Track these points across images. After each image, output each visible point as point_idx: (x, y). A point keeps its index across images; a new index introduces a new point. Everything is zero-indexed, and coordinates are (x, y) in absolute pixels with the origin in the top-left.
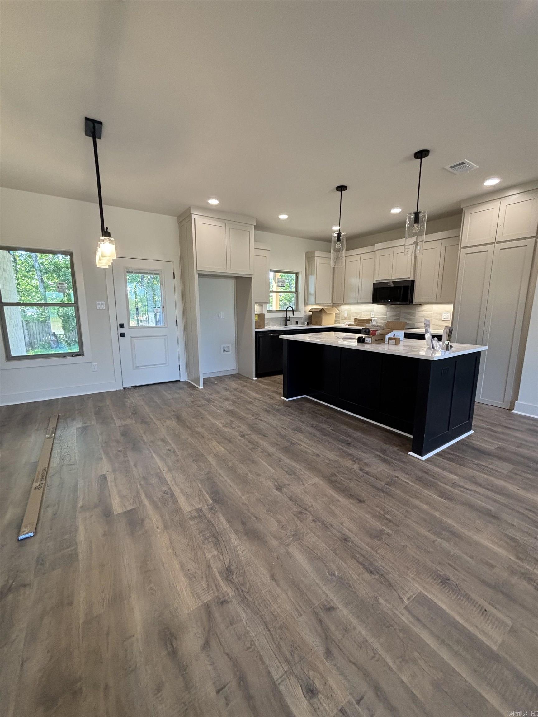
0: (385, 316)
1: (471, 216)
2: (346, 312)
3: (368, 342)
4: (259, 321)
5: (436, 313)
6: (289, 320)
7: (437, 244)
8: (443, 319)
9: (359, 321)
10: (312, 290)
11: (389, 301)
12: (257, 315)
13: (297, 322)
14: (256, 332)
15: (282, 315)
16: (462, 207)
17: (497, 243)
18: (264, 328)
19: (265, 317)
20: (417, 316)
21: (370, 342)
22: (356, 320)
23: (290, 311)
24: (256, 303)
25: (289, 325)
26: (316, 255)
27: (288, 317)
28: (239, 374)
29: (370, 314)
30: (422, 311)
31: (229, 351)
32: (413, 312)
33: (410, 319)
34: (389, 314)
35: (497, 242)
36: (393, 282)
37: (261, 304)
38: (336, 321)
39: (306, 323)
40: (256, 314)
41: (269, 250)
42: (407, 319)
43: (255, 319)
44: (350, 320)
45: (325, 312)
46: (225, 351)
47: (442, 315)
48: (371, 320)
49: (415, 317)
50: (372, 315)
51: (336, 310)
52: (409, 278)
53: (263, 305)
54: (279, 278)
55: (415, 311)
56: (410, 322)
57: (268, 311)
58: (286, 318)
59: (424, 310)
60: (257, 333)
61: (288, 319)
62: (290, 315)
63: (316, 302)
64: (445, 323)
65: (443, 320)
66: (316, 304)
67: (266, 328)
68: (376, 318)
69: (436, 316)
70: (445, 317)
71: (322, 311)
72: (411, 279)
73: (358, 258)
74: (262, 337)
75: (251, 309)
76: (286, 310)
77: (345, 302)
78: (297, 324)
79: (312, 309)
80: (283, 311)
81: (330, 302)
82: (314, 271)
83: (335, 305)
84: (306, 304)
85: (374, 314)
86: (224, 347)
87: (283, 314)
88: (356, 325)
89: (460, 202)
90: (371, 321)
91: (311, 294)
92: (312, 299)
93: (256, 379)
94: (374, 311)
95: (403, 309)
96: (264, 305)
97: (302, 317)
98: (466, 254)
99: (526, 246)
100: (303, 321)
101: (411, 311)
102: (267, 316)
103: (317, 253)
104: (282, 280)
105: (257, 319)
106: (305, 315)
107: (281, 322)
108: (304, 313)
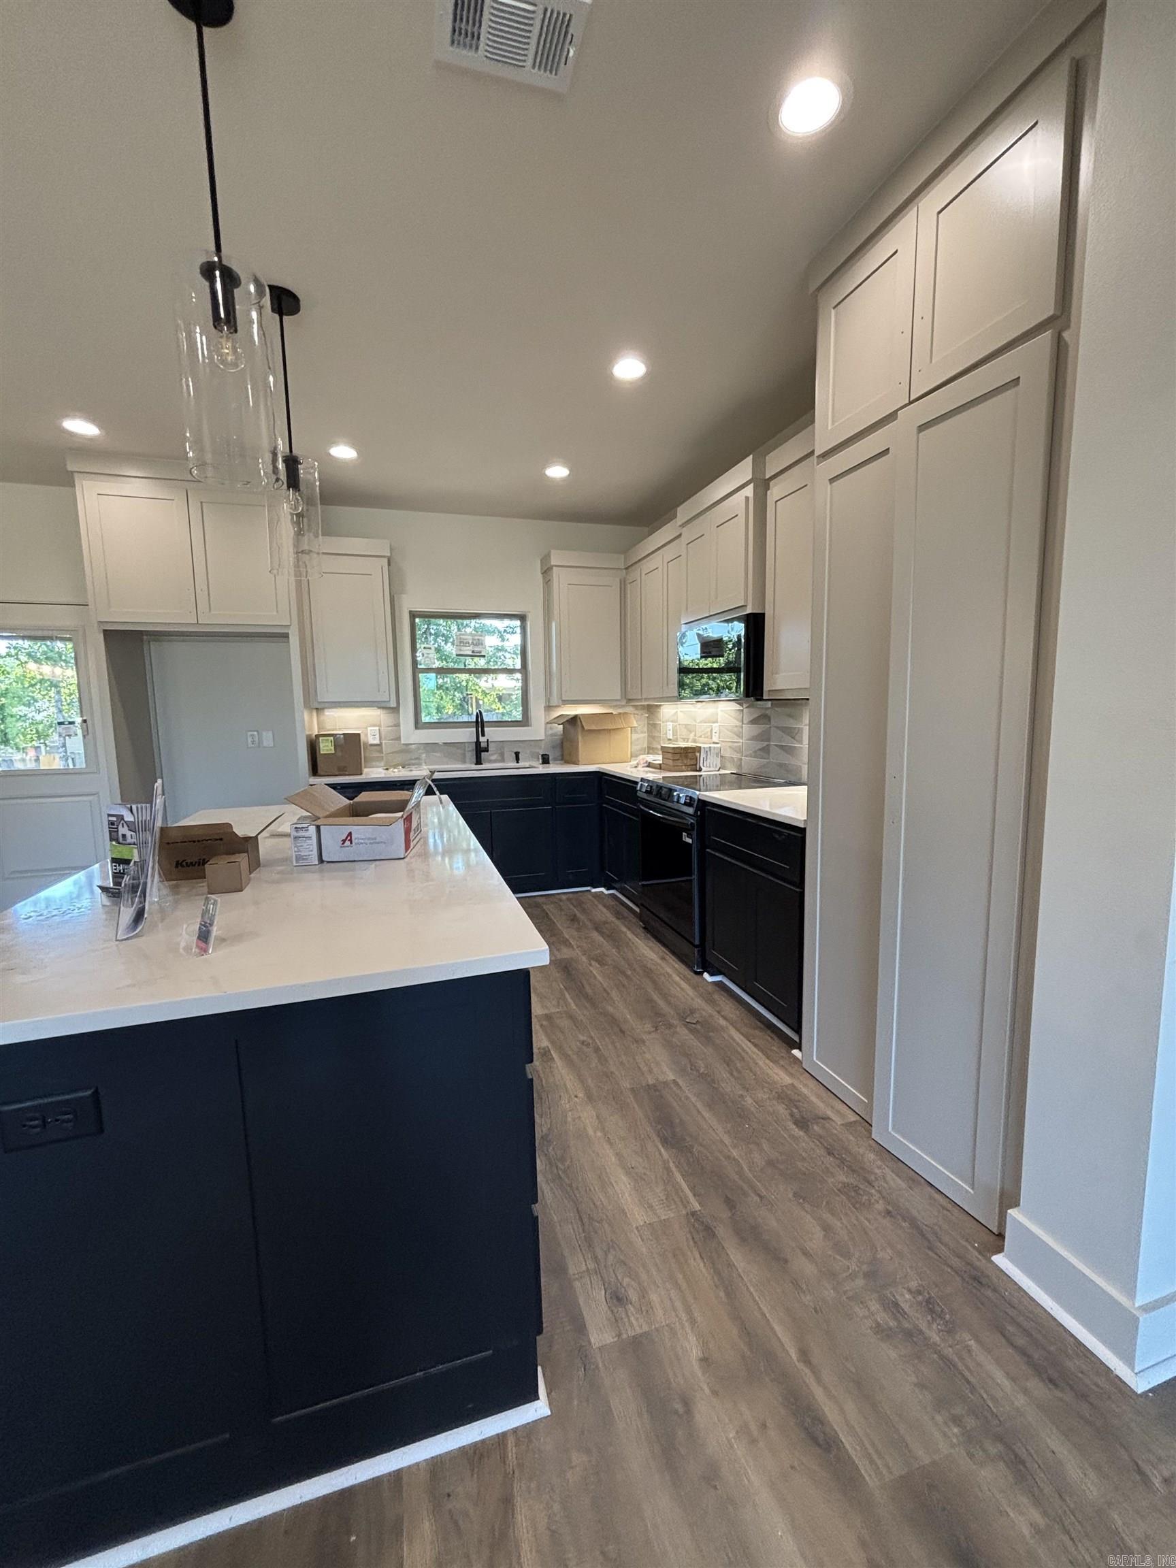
0: (739, 737)
1: (835, 314)
2: (670, 726)
4: (339, 754)
6: (486, 750)
10: (554, 663)
12: (332, 738)
13: (517, 754)
15: (464, 736)
16: (812, 291)
18: (357, 773)
25: (488, 762)
26: (552, 563)
27: (484, 740)
29: (709, 732)
34: (748, 730)
50: (713, 735)
52: (745, 606)
57: (422, 726)
58: (478, 743)
61: (486, 746)
62: (492, 734)
63: (564, 698)
66: (564, 702)
73: (658, 559)
76: (473, 720)
78: (517, 760)
80: (464, 724)
81: (621, 697)
83: (629, 703)
84: (548, 700)
85: (718, 731)
87: (467, 733)
91: (553, 675)
92: (554, 688)
94: (717, 722)
97: (537, 741)
100: (540, 750)
103: (558, 557)
104: (473, 639)
105: (331, 750)
106: (552, 735)
107: (464, 755)
108: (546, 729)
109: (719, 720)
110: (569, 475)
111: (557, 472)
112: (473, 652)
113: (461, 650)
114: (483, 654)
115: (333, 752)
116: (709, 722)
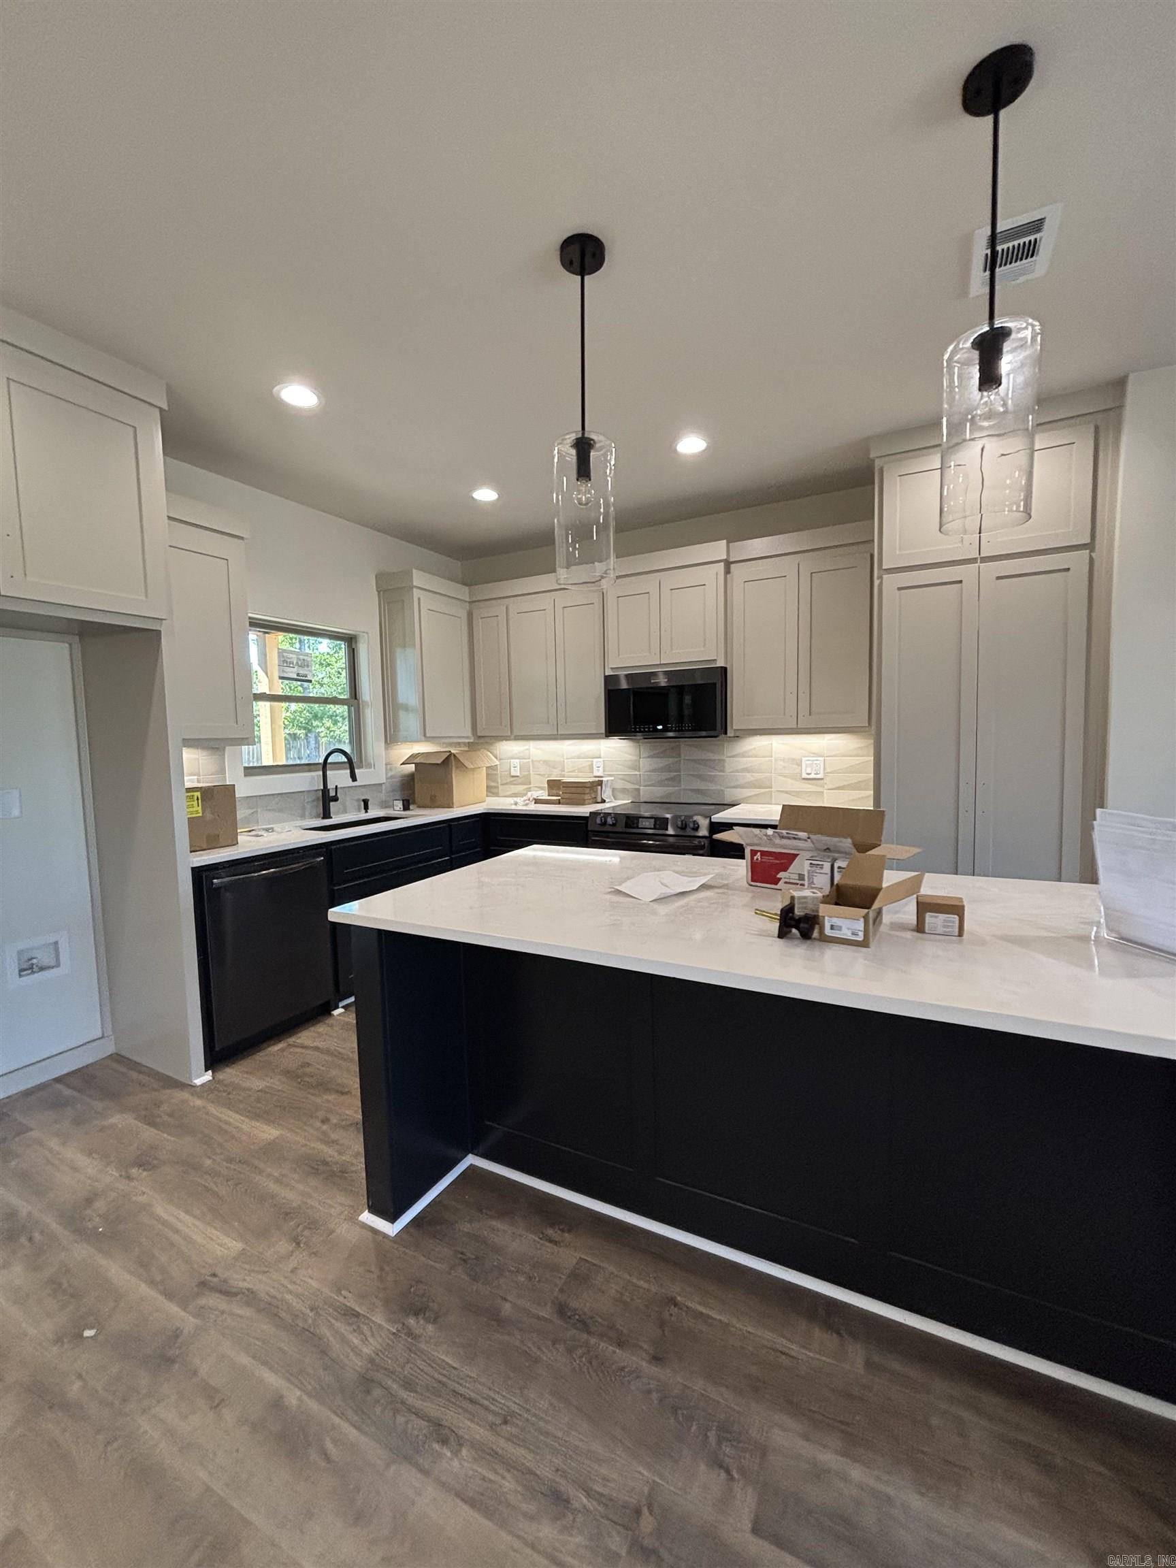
0: (636, 770)
1: (900, 481)
2: (516, 762)
3: (846, 934)
4: (209, 816)
5: (783, 760)
6: (335, 799)
7: (787, 567)
8: (804, 776)
9: (568, 790)
10: (407, 693)
11: (660, 727)
12: (198, 794)
13: (366, 802)
14: (193, 869)
15: (309, 782)
16: (871, 456)
17: (985, 560)
18: (234, 843)
19: (239, 794)
20: (728, 768)
21: (860, 938)
22: (553, 785)
23: (338, 765)
24: (190, 743)
25: (337, 813)
26: (415, 584)
27: (331, 786)
28: (117, 1058)
29: (591, 767)
30: (743, 755)
31: (58, 965)
32: (717, 757)
33: (711, 779)
34: (646, 764)
35: (982, 558)
36: (665, 672)
37: (215, 746)
38: (491, 791)
39: (399, 805)
40: (189, 790)
41: (242, 538)
42: (701, 778)
43: (183, 811)
44: (530, 784)
45: (461, 765)
46: (29, 967)
47: (799, 764)
48: (600, 783)
49: (723, 771)
50: (595, 769)
51: (487, 756)
52: (715, 660)
53: (224, 749)
54: (285, 651)
55: (723, 754)
56: (713, 787)
57: (250, 771)
58: (325, 790)
59: (745, 752)
60: (200, 875)
61: (332, 794)
62: (339, 778)
63: (428, 735)
64: (811, 786)
65: (804, 779)
66: (426, 738)
67: (249, 844)
68: (613, 778)
69: (784, 767)
70: (809, 771)
71: (449, 761)
72: (720, 664)
73: (545, 601)
74: (226, 887)
75: (165, 770)
76: (321, 761)
77: (516, 732)
78: (366, 808)
79: (413, 756)
80: (310, 767)
81: (470, 734)
82: (414, 633)
83: (481, 740)
84: (391, 737)
85: (601, 764)
86: (20, 953)
87: (313, 778)
88: (559, 802)
89: (865, 444)
90: (599, 787)
91: (406, 708)
92: (410, 723)
93: (208, 1076)
94: (600, 757)
95: (691, 750)
96: (228, 748)
97: (381, 785)
98: (899, 589)
99: (1068, 569)
100: (383, 796)
101: (711, 756)
102: (245, 788)
103: (419, 578)
104: (299, 659)
105: (197, 812)
106: (392, 777)
107: (304, 809)
108: (386, 770)
109: (602, 755)
110: (498, 499)
111: (486, 495)
112: (298, 675)
113: (283, 671)
114: (309, 678)
115: (200, 815)
116: (587, 757)
